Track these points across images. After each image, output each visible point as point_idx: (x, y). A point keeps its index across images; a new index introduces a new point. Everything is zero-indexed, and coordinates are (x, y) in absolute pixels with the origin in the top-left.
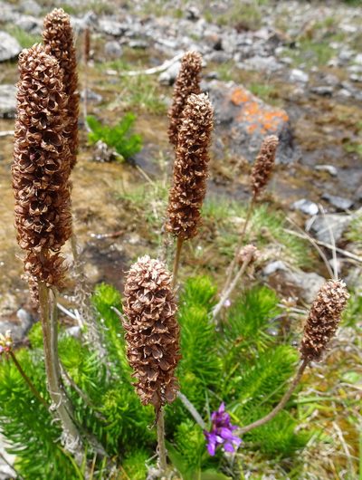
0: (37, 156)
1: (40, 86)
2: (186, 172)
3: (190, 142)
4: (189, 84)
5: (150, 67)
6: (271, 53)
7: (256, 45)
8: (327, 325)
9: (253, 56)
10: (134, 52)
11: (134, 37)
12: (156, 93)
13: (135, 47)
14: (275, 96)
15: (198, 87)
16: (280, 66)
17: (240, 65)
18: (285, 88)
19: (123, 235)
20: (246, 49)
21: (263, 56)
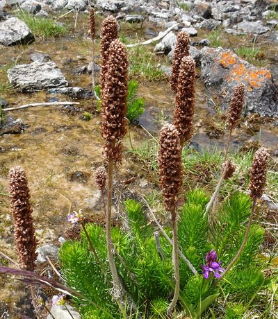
0: (116, 89)
1: (119, 57)
2: (182, 99)
3: (184, 82)
4: (182, 51)
5: (146, 39)
6: (258, 16)
7: (243, 10)
8: (260, 173)
9: (241, 20)
10: (130, 25)
11: (129, 11)
12: (153, 61)
13: (130, 21)
14: (262, 57)
15: (188, 53)
16: (266, 29)
17: (229, 31)
18: (271, 49)
19: (133, 181)
20: (234, 15)
21: (250, 21)
